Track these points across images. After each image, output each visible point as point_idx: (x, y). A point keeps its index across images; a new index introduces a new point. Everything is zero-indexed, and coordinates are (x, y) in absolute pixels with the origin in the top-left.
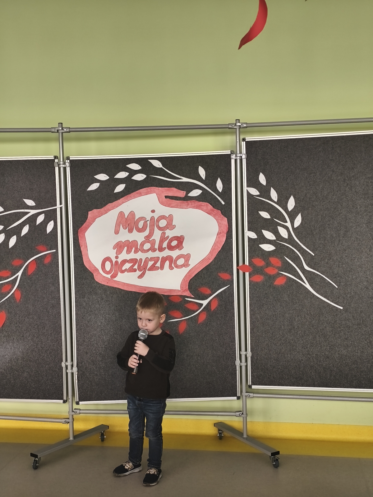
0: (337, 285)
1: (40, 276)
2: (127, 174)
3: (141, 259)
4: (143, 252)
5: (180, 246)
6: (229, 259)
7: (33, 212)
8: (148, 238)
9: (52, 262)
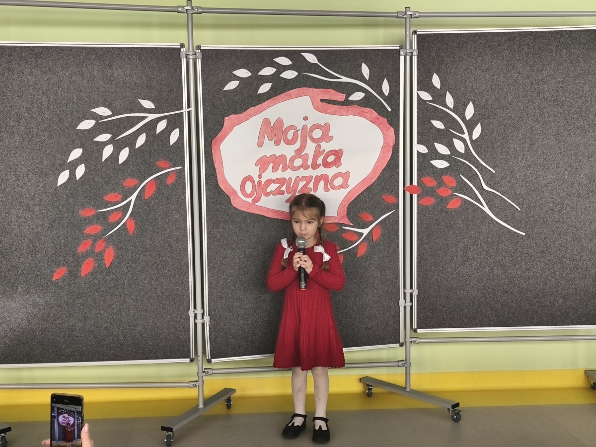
0: (519, 207)
1: (161, 201)
2: (274, 70)
3: (290, 179)
4: (293, 169)
5: (337, 162)
6: (394, 178)
7: (152, 117)
8: (299, 152)
9: (177, 182)
